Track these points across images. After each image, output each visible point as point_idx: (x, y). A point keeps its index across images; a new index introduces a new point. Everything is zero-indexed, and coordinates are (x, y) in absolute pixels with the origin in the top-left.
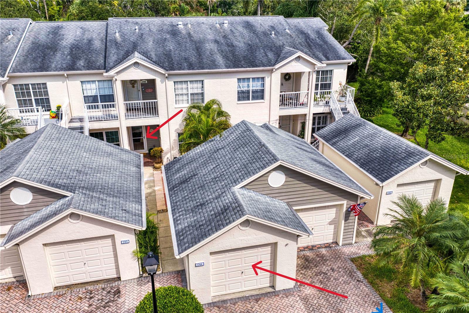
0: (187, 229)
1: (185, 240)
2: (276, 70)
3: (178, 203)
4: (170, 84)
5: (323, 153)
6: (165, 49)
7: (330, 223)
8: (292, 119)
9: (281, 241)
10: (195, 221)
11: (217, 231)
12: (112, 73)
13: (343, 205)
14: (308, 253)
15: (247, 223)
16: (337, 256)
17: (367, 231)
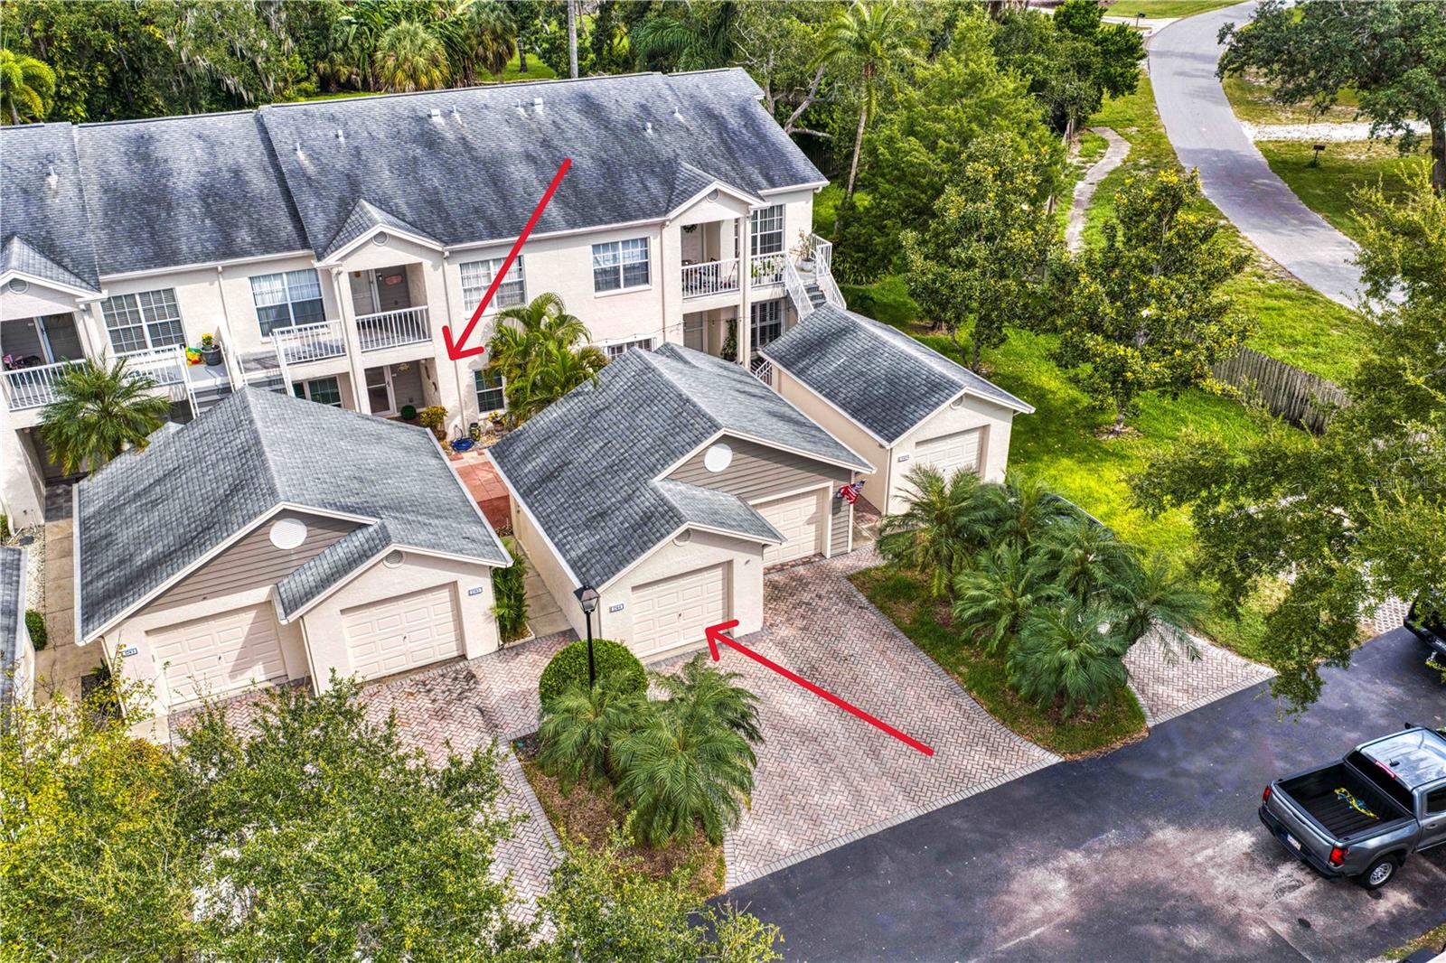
0: (588, 555)
1: (593, 572)
2: (671, 221)
3: (553, 517)
4: (453, 269)
5: (780, 391)
6: (423, 189)
7: (809, 523)
8: (705, 318)
9: (739, 557)
10: (598, 541)
11: (643, 551)
12: (331, 260)
13: (826, 489)
14: (776, 577)
15: (687, 534)
16: (825, 575)
17: (870, 529)
